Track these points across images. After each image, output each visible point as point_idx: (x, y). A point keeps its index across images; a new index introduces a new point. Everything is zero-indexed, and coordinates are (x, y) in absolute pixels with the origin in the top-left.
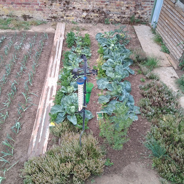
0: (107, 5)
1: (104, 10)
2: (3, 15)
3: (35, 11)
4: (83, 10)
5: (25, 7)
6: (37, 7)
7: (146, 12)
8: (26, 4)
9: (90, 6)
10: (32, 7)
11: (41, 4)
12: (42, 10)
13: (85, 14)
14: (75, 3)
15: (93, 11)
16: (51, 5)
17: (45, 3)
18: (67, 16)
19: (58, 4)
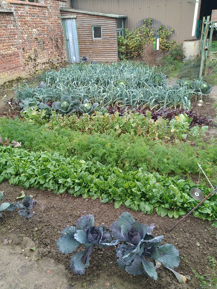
0: (51, 56)
1: (51, 60)
2: (6, 82)
3: (22, 72)
4: (43, 64)
5: (16, 70)
6: (22, 68)
7: (65, 57)
8: (16, 67)
9: (45, 59)
10: (20, 69)
11: (24, 65)
12: (25, 70)
13: (44, 66)
14: (38, 59)
15: (47, 63)
16: (28, 64)
17: (25, 64)
18: (37, 71)
19: (31, 63)
